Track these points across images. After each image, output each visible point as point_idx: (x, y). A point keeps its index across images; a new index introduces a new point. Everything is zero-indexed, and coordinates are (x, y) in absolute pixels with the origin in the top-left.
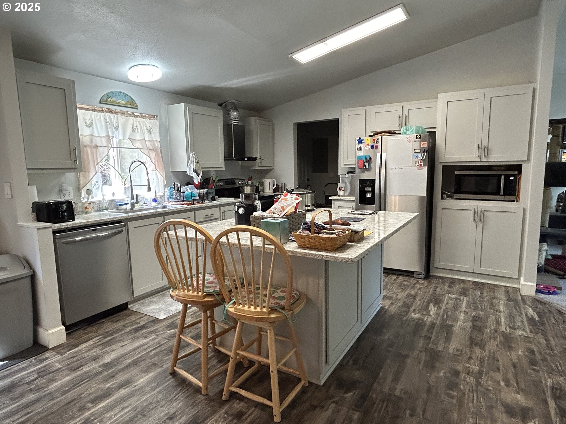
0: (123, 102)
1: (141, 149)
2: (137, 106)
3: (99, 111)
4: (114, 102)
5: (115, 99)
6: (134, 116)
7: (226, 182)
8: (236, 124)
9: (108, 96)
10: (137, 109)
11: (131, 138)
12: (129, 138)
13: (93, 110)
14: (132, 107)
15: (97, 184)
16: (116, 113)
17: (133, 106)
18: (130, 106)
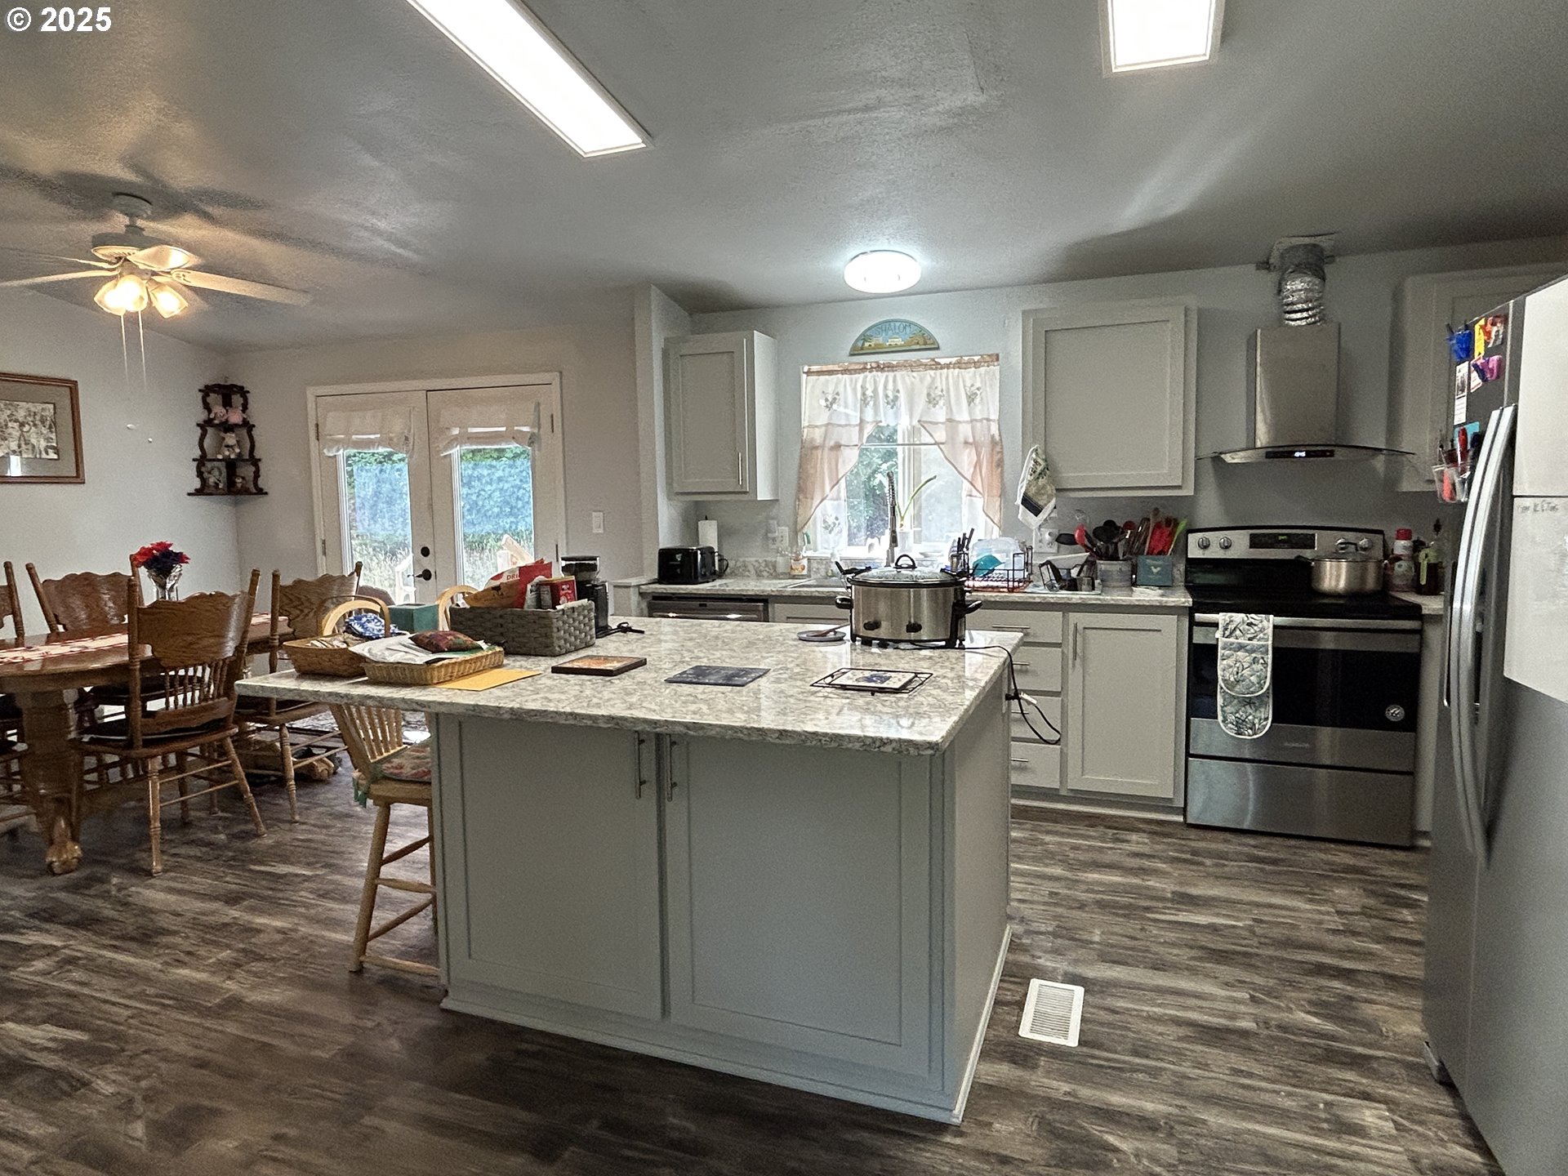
0: (899, 341)
1: (942, 443)
2: (935, 342)
3: (856, 371)
4: (878, 346)
5: (880, 340)
6: (937, 366)
7: (1252, 537)
8: (1304, 323)
9: (864, 337)
10: (938, 348)
11: (923, 419)
12: (919, 421)
13: (845, 371)
14: (924, 347)
15: (837, 522)
16: (890, 367)
17: (925, 344)
18: (918, 347)
